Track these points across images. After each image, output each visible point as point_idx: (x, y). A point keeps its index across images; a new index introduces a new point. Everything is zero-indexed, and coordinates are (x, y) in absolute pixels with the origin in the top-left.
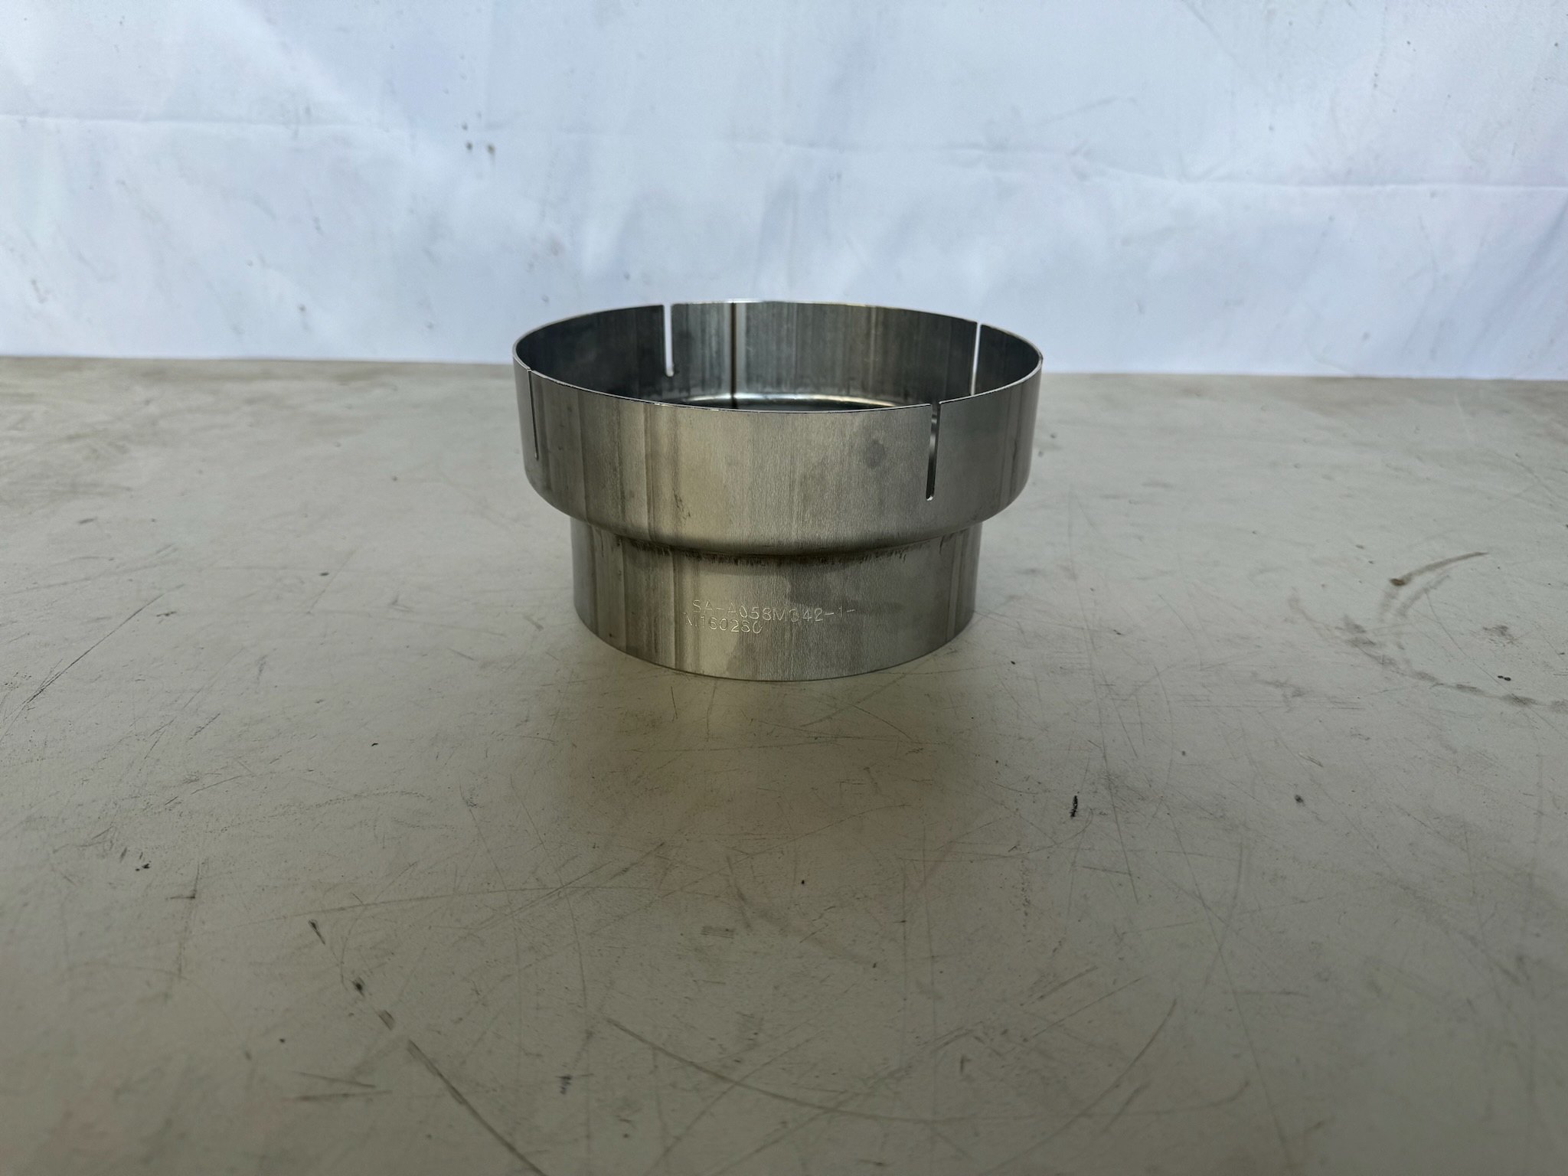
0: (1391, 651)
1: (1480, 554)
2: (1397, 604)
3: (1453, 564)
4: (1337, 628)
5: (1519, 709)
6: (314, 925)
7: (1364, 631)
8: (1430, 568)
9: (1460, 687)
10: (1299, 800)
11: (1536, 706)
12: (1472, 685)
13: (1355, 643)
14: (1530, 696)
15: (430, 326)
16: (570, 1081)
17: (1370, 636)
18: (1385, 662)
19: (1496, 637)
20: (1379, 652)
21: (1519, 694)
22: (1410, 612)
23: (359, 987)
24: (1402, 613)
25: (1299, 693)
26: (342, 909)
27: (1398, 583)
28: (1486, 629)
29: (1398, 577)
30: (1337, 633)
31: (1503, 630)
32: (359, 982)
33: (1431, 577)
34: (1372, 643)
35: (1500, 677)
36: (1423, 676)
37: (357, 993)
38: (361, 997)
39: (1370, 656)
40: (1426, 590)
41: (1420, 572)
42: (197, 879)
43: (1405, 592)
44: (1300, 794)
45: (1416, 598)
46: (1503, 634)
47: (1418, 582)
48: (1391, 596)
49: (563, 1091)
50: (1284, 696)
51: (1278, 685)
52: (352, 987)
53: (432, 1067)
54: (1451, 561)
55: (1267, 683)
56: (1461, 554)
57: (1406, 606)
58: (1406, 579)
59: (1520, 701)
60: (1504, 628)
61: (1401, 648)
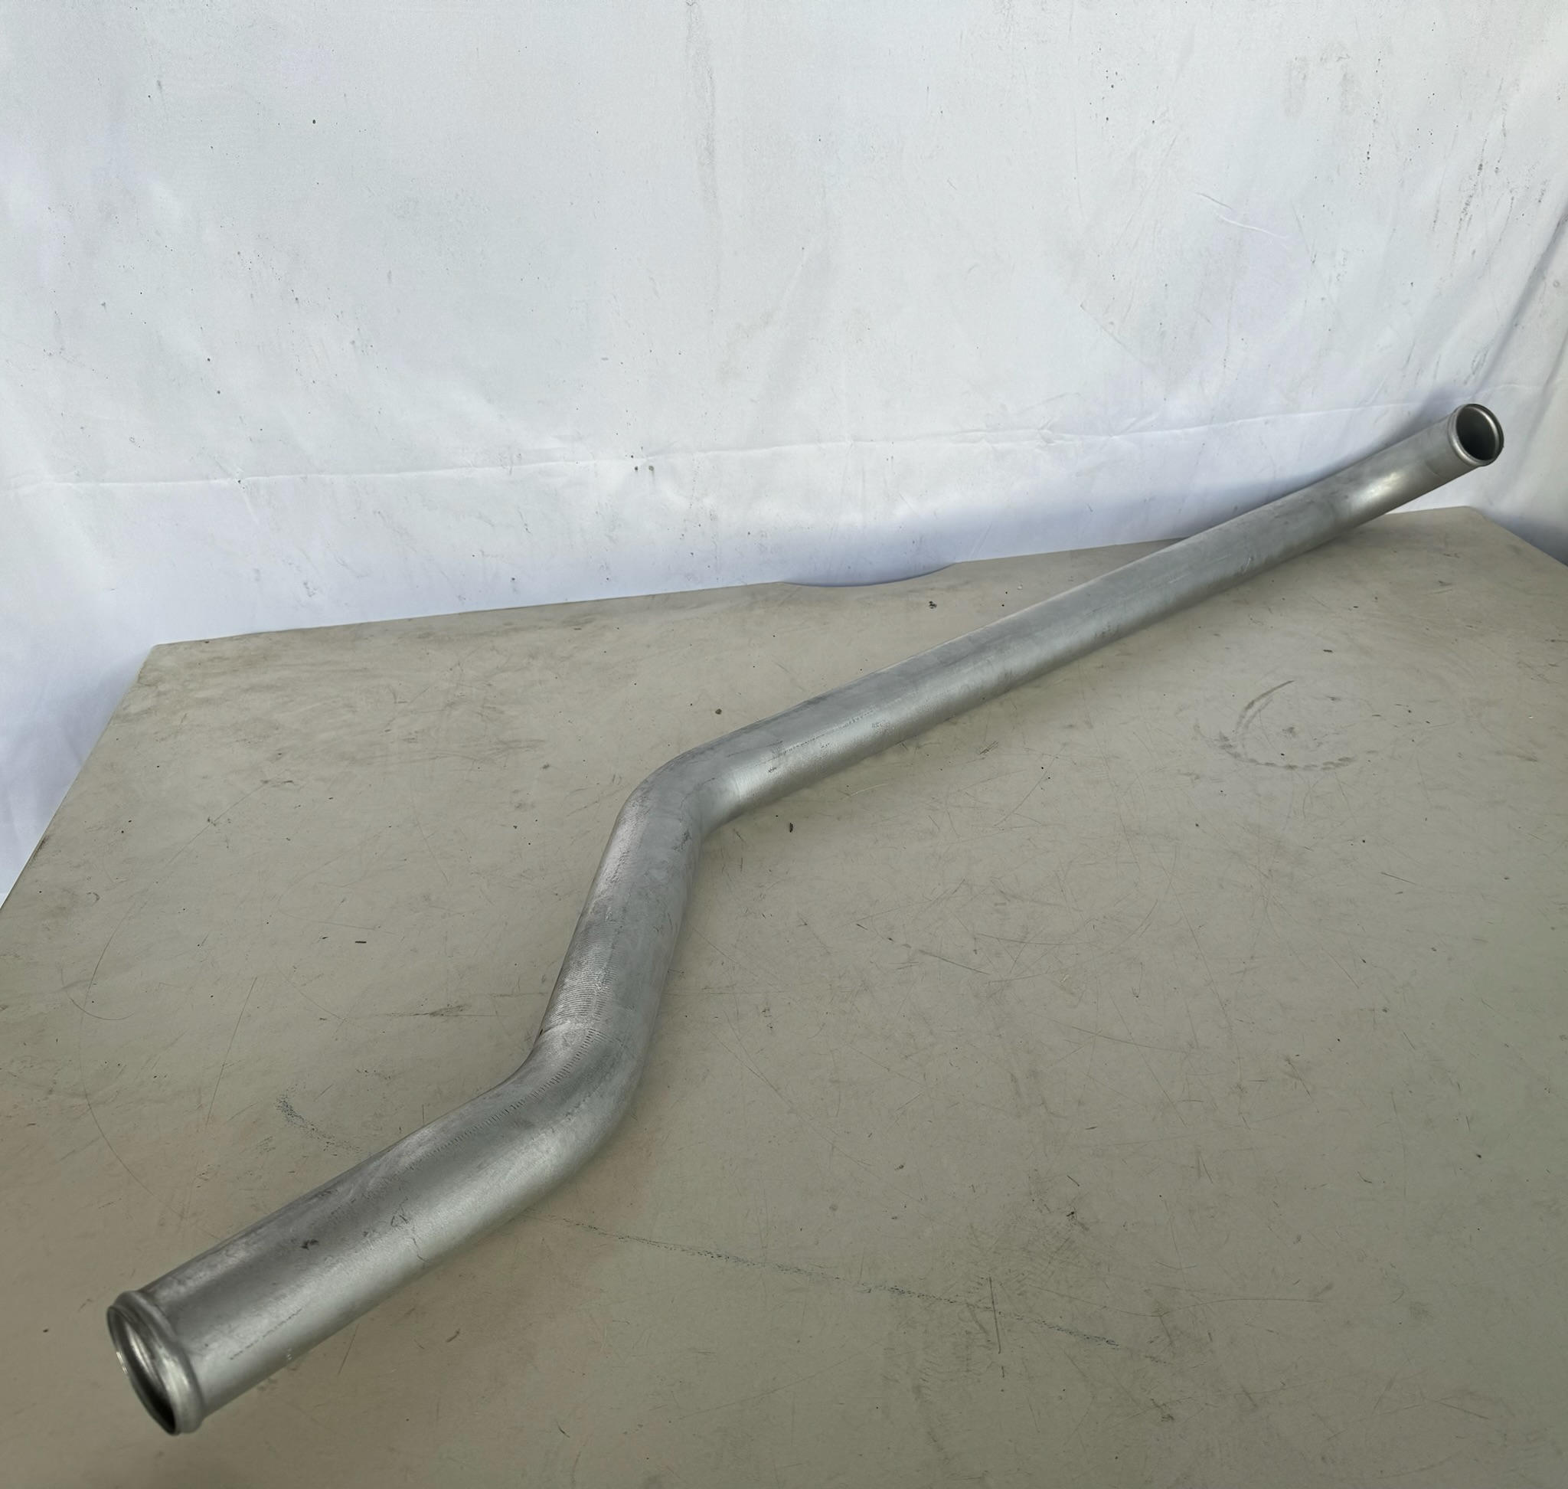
0: (1239, 749)
1: (1290, 682)
2: (1244, 721)
3: (1275, 691)
4: (1216, 740)
5: (1290, 771)
7: (1228, 740)
8: (1263, 695)
9: (1267, 764)
10: (1197, 825)
11: (1297, 769)
12: (1273, 762)
13: (1223, 747)
14: (1294, 764)
17: (1231, 742)
18: (1236, 756)
19: (1287, 735)
20: (1233, 751)
21: (1291, 764)
22: (1250, 725)
24: (1247, 727)
25: (1198, 777)
27: (1247, 707)
28: (1283, 730)
29: (1247, 704)
30: (1215, 743)
31: (1291, 730)
33: (1263, 701)
34: (1231, 746)
35: (1282, 755)
36: (1252, 761)
39: (1229, 753)
40: (1259, 710)
41: (1258, 699)
43: (1251, 712)
44: (1197, 822)
45: (1254, 716)
46: (1291, 732)
47: (1257, 705)
48: (1242, 717)
50: (1192, 780)
51: (1189, 774)
54: (1275, 689)
55: (1185, 774)
56: (1281, 683)
57: (1249, 722)
58: (1251, 704)
59: (1291, 767)
60: (1292, 728)
61: (1243, 746)
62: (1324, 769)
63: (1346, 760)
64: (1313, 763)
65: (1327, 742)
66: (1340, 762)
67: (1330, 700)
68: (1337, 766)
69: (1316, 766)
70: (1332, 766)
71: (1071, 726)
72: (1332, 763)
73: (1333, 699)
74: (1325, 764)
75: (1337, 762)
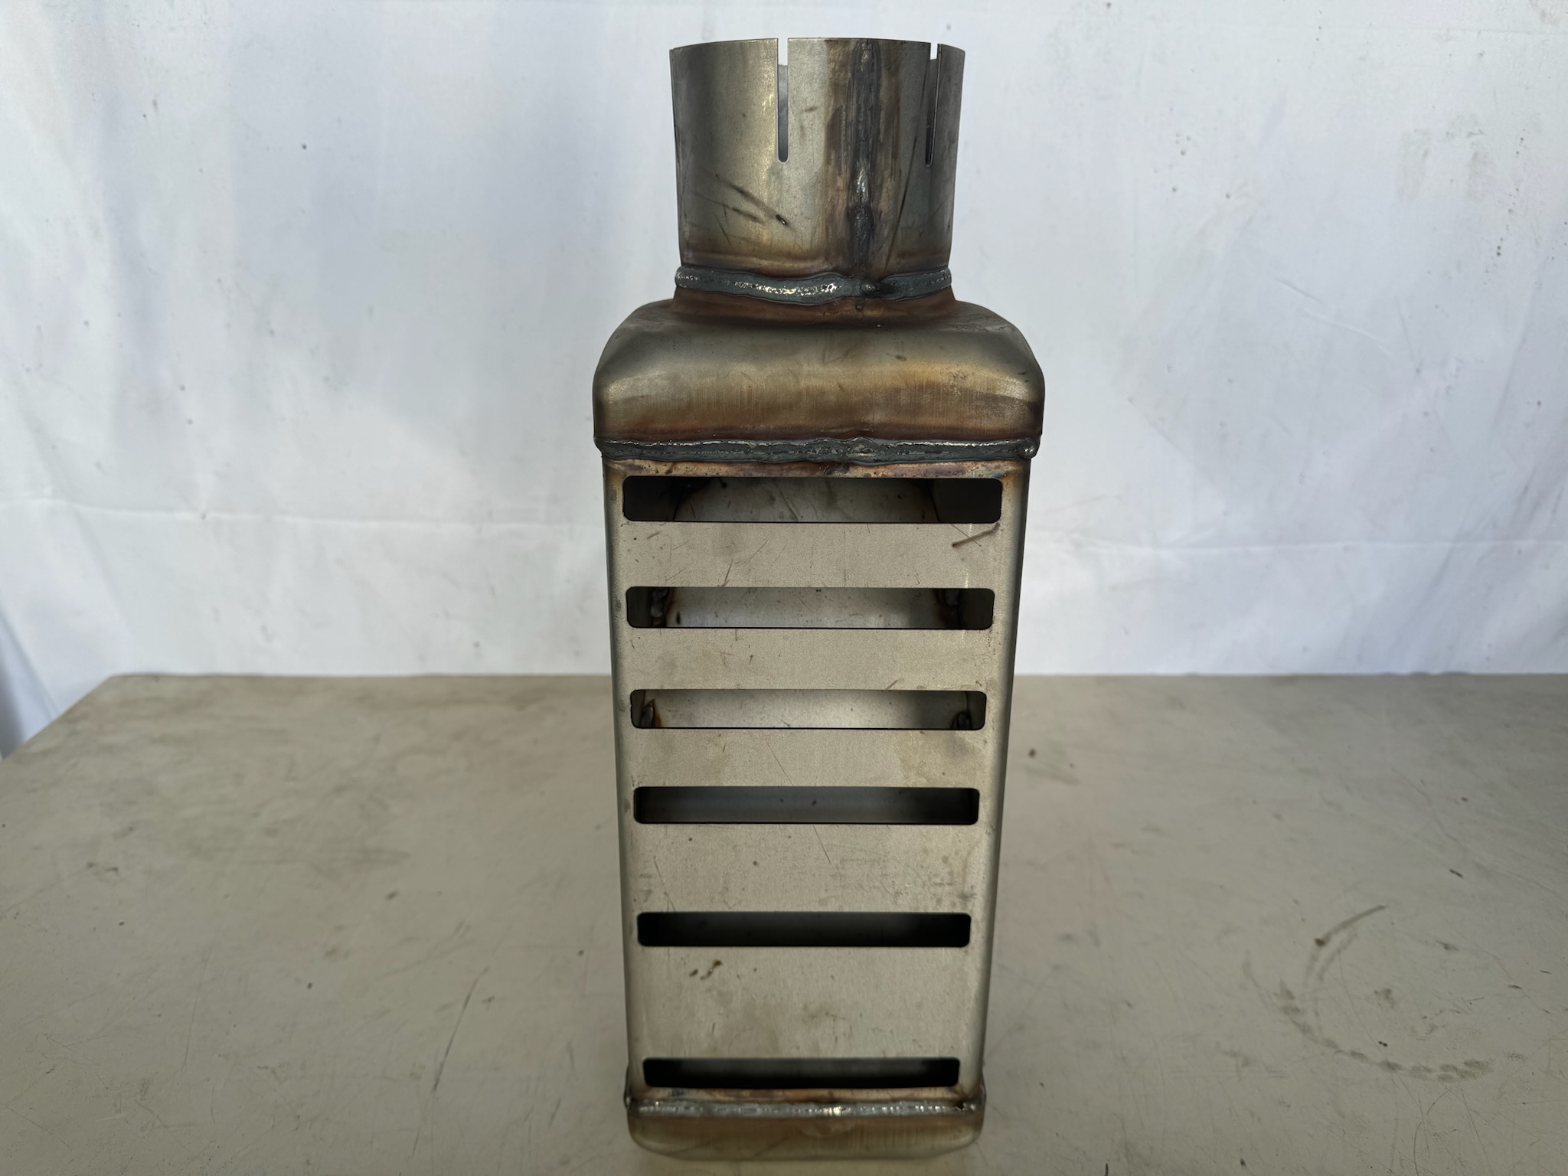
0: (1310, 1018)
1: (1381, 908)
2: (1318, 966)
3: (1361, 920)
4: (1276, 995)
5: (1389, 1074)
7: (1293, 998)
8: (1345, 925)
9: (1354, 1054)
10: (1243, 1163)
11: (1400, 1072)
12: (1362, 1052)
13: (1286, 1010)
14: (1398, 1062)
15: (577, 653)
17: (1297, 1003)
18: (1305, 1029)
19: (1382, 1001)
20: (1302, 1020)
21: (1391, 1060)
22: (1326, 976)
24: (1321, 978)
25: (1247, 1062)
27: (1320, 943)
28: (1376, 992)
29: (1320, 936)
30: (1275, 1000)
31: (1388, 993)
33: (1343, 935)
34: (1297, 1010)
35: (1380, 1043)
36: (1331, 1044)
39: (1295, 1023)
40: (1339, 952)
41: (1337, 930)
43: (1326, 952)
44: (1243, 1157)
45: (1331, 960)
46: (1387, 997)
47: (1336, 941)
48: (1314, 958)
50: (1237, 1065)
51: (1234, 1055)
54: (1360, 916)
55: (1226, 1053)
56: (1369, 907)
57: (1323, 969)
58: (1327, 939)
59: (1391, 1067)
60: (1389, 991)
61: (1317, 1014)
62: (1443, 1078)
63: (1475, 1066)
64: (1424, 1065)
65: (1444, 1026)
66: (1467, 1069)
67: (1442, 948)
68: (1463, 1075)
69: (1429, 1071)
70: (1454, 1074)
71: (1068, 938)
72: (1455, 1069)
73: (1447, 947)
74: (1445, 1068)
75: (1462, 1067)
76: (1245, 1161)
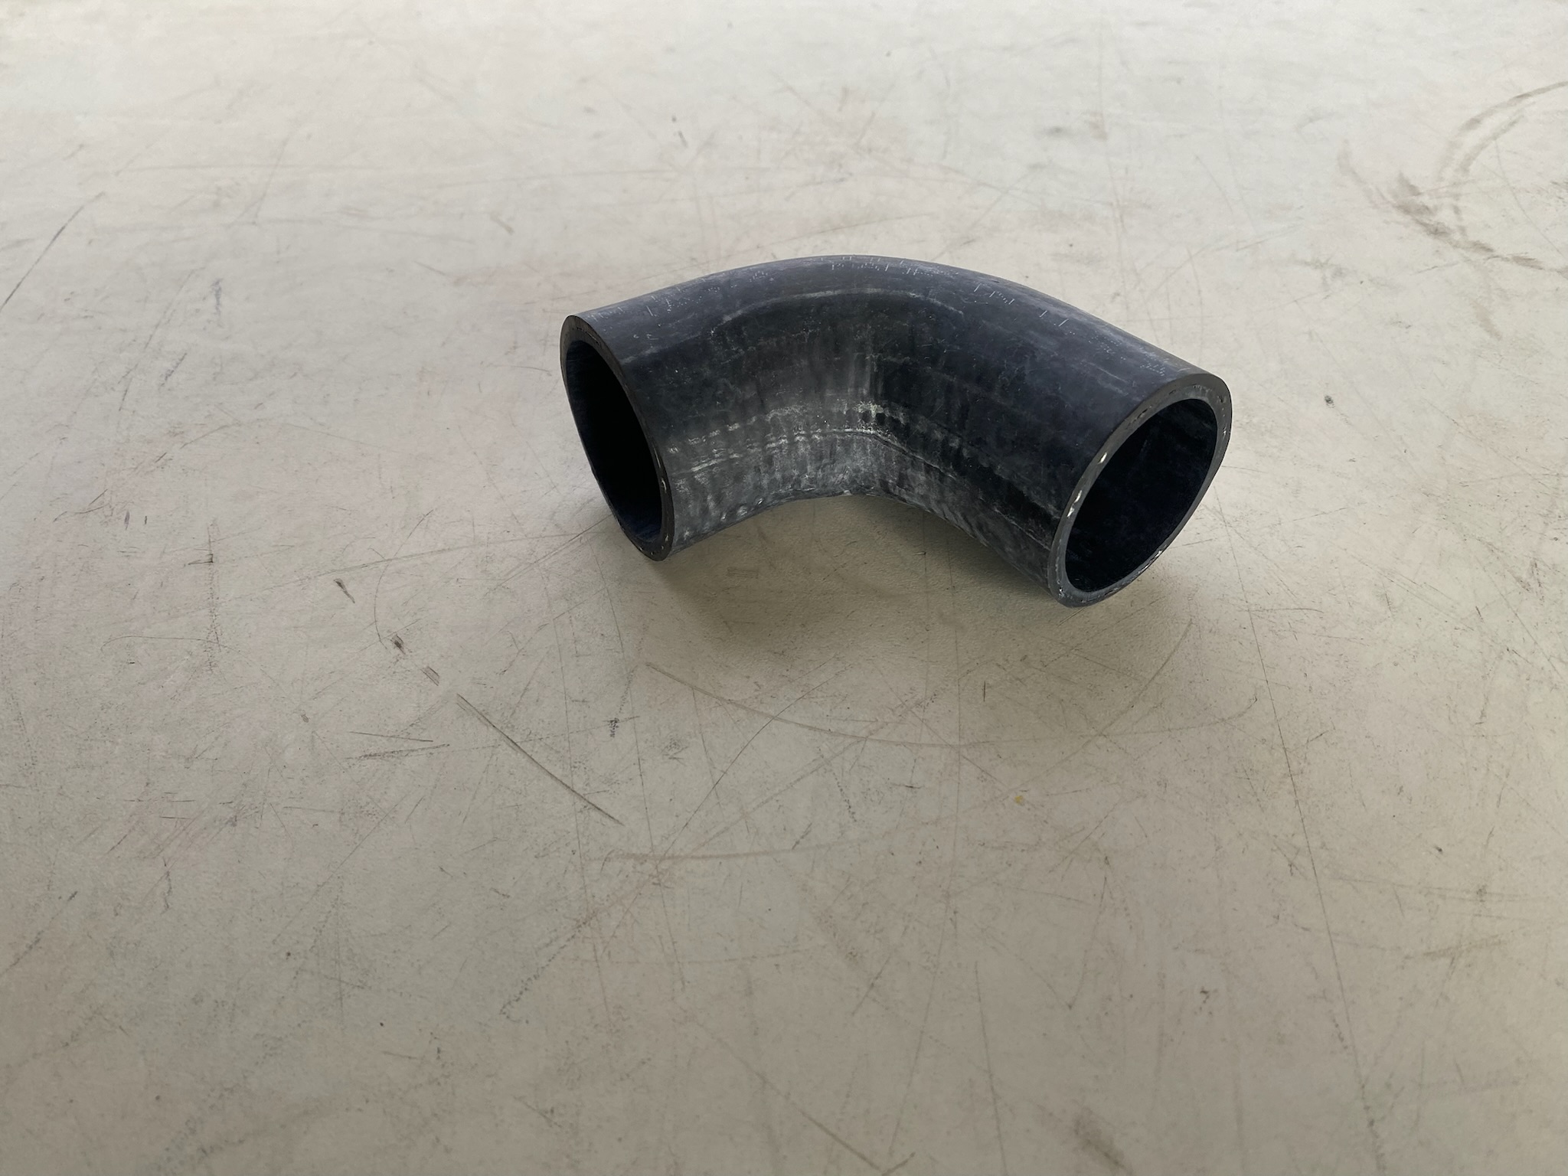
0: (1445, 217)
1: (1563, 85)
2: (1459, 154)
3: (1531, 100)
4: (1390, 191)
6: (340, 584)
7: (1419, 194)
8: (1504, 106)
9: (1518, 259)
10: (1329, 400)
12: (1533, 257)
13: (1405, 209)
16: (617, 724)
17: (1425, 200)
18: (1437, 232)
19: (1565, 195)
20: (1433, 220)
22: (1473, 167)
23: (398, 645)
24: (1464, 168)
25: (1339, 273)
26: (364, 566)
28: (1554, 184)
30: (1389, 197)
32: (397, 639)
33: (1502, 116)
34: (1426, 209)
36: (1480, 247)
37: (398, 651)
38: (402, 655)
39: (1421, 224)
40: (1495, 137)
41: (1493, 111)
42: (210, 542)
43: (1471, 139)
44: (1330, 394)
47: (1489, 125)
49: (613, 735)
50: (1324, 280)
51: (1318, 265)
52: (391, 645)
53: (484, 718)
54: (1528, 95)
55: (1306, 264)
56: (1543, 84)
57: (1469, 159)
58: (1474, 123)
61: (1457, 210)
71: (1057, 131)
76: (1333, 398)
